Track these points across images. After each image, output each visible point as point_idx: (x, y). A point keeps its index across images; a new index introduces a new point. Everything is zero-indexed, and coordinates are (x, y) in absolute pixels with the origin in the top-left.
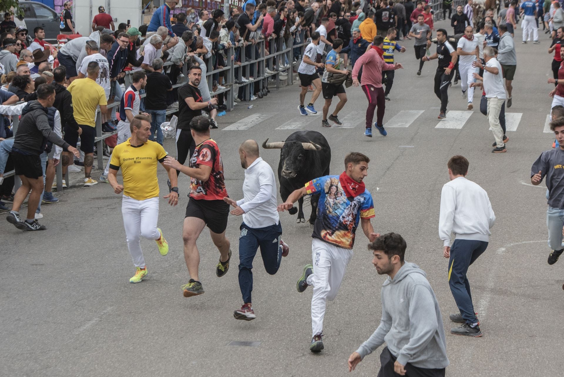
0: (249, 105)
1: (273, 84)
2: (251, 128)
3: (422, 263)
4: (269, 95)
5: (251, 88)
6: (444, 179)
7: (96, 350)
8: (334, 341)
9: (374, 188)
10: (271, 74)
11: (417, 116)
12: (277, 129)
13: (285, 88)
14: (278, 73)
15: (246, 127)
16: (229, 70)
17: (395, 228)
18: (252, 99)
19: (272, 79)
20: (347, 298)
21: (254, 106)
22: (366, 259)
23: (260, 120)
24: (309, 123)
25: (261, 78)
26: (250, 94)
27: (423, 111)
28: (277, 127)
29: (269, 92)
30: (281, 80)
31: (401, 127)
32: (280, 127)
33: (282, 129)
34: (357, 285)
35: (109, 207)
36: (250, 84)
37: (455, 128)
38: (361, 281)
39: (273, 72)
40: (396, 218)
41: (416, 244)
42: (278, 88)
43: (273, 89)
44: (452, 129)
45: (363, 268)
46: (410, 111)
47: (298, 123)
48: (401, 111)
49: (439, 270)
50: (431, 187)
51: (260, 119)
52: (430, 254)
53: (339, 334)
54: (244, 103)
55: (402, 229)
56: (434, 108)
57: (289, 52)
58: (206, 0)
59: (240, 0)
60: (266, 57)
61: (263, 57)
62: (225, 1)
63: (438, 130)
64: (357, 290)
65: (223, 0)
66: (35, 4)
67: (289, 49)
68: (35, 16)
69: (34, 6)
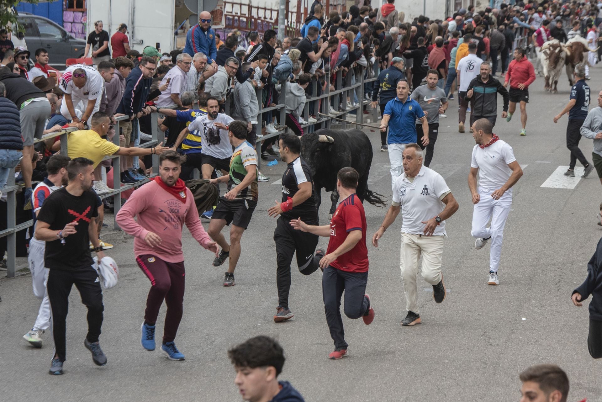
1: (338, 127)
3: (521, 357)
6: (551, 252)
9: (462, 260)
10: (336, 114)
14: (344, 114)
17: (488, 311)
19: (337, 120)
20: (425, 399)
22: (451, 350)
24: (381, 177)
25: (324, 119)
27: (527, 165)
30: (348, 123)
34: (438, 383)
35: (127, 278)
36: (309, 126)
37: (565, 188)
38: (444, 378)
39: (338, 113)
40: (489, 299)
41: (514, 332)
44: (562, 189)
45: (447, 361)
50: (533, 261)
52: (531, 346)
55: (497, 314)
56: (539, 162)
57: (359, 87)
58: (256, 20)
59: (298, 21)
60: (331, 94)
61: (327, 93)
62: (280, 21)
63: (545, 189)
64: (439, 389)
65: (277, 21)
66: (39, 20)
67: (359, 84)
68: (38, 34)
69: (37, 21)
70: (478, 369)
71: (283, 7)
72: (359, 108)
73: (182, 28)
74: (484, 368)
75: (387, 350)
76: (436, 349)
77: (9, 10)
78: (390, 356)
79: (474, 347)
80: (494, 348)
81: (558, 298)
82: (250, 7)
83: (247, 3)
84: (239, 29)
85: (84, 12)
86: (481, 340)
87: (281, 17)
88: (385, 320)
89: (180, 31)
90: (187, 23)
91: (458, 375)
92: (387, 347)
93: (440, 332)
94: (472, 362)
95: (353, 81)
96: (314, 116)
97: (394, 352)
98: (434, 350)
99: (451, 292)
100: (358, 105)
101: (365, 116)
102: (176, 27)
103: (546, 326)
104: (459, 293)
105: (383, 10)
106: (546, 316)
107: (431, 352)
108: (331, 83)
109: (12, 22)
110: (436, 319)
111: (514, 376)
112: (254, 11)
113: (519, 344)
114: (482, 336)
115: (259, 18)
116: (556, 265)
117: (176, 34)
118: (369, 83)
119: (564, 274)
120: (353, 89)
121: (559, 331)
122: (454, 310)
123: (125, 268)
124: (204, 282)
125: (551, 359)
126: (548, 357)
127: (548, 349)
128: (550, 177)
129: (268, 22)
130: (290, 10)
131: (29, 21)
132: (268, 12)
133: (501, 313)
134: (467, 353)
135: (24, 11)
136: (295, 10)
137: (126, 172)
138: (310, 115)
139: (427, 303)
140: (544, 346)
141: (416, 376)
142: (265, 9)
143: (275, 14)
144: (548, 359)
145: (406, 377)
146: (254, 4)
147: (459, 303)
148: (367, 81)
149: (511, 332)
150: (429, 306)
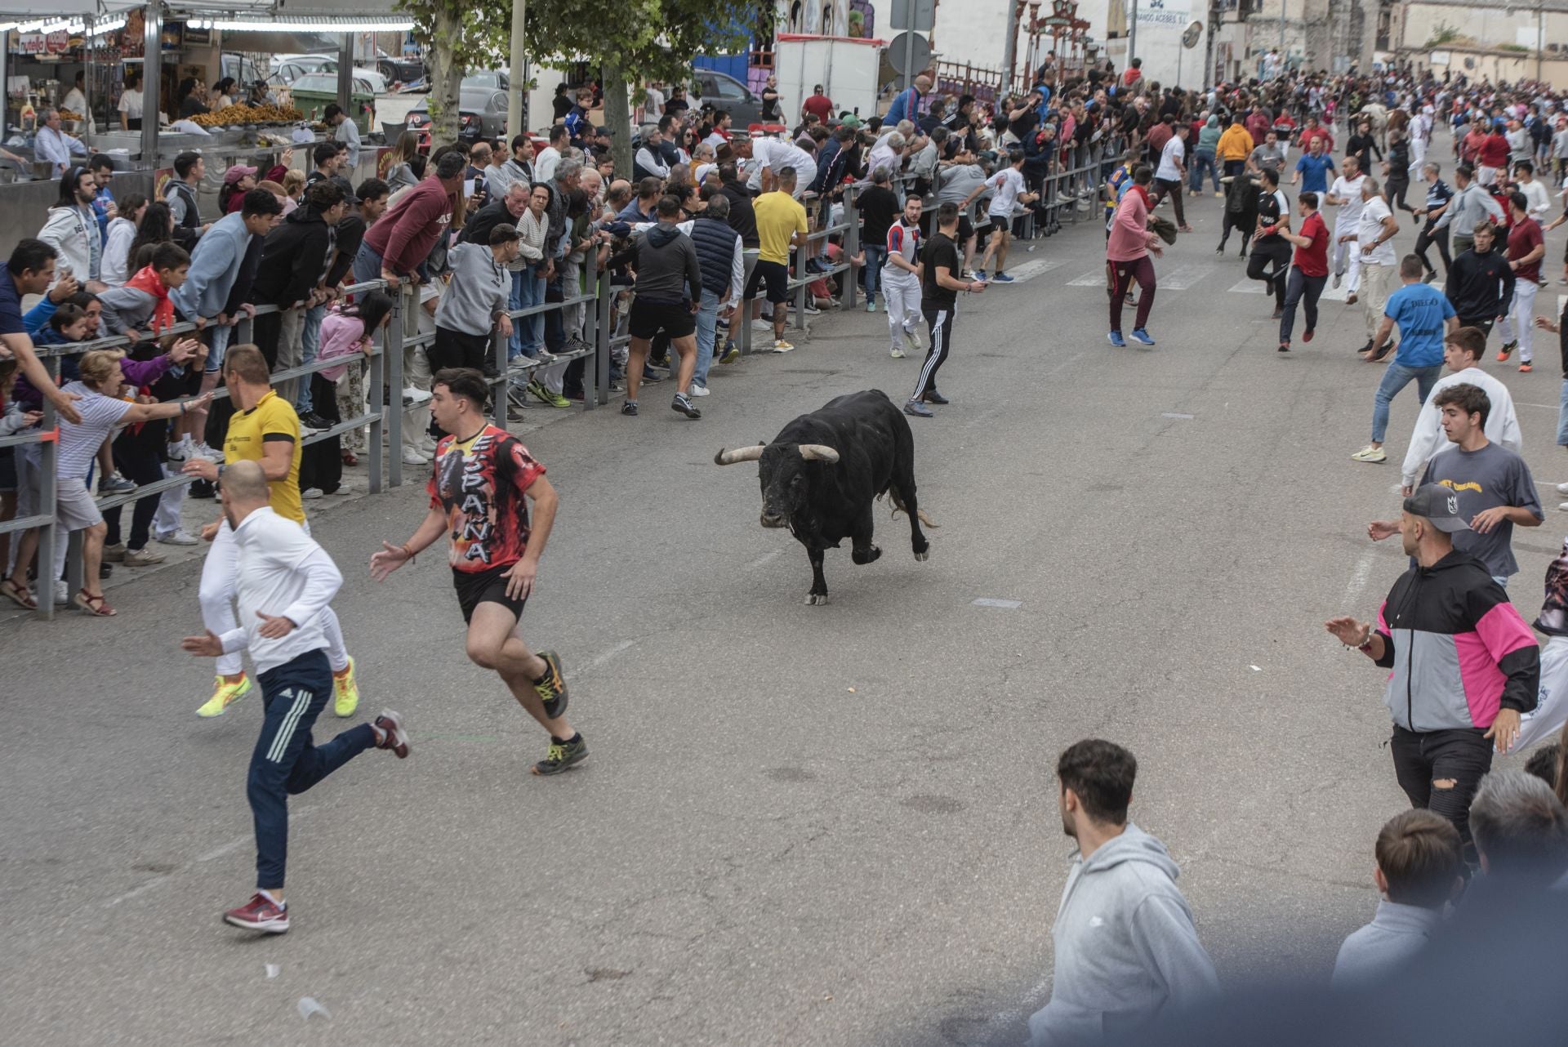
0: (1029, 246)
1: (1068, 216)
3: (1274, 499)
4: (1060, 231)
5: (1034, 220)
8: (1132, 608)
9: (1209, 381)
10: (1066, 200)
12: (1069, 284)
13: (1083, 224)
14: (1075, 201)
17: (1238, 443)
19: (1067, 208)
20: (1157, 544)
21: (1036, 247)
22: (1190, 487)
23: (1044, 269)
26: (1032, 229)
28: (1069, 282)
29: (1060, 227)
30: (1079, 211)
31: (1256, 293)
32: (1073, 281)
34: (1173, 526)
38: (1180, 521)
39: (1068, 198)
40: (1239, 430)
42: (1074, 222)
43: (1067, 224)
45: (1184, 501)
49: (1300, 511)
50: (1296, 385)
51: (1043, 267)
52: (1287, 486)
53: (1141, 598)
54: (1023, 242)
57: (1094, 169)
58: (975, 84)
59: (1026, 87)
60: (1059, 175)
61: (1055, 174)
62: (1003, 86)
64: (1174, 534)
65: (1000, 86)
66: (719, 76)
67: (1095, 165)
68: (717, 94)
69: (717, 79)
70: (1222, 512)
71: (1008, 69)
73: (886, 91)
74: (1230, 510)
75: (1114, 485)
76: (1173, 486)
77: (685, 64)
78: (1116, 492)
79: (1218, 486)
80: (1242, 488)
81: (1323, 430)
82: (969, 69)
83: (966, 63)
84: (955, 94)
85: (772, 69)
86: (1227, 477)
87: (1005, 81)
88: (1113, 449)
89: (883, 95)
90: (892, 86)
91: (1197, 517)
92: (1114, 482)
93: (1178, 466)
94: (1215, 503)
95: (1088, 160)
97: (1121, 487)
98: (1169, 487)
99: (1194, 418)
100: (1093, 190)
102: (879, 90)
103: (1307, 464)
104: (1204, 421)
105: (1126, 76)
106: (1307, 451)
107: (1166, 489)
108: (1061, 161)
109: (688, 78)
110: (1174, 450)
111: (1265, 522)
112: (973, 74)
113: (1273, 483)
114: (1229, 472)
115: (979, 82)
116: (1322, 393)
117: (879, 98)
118: (1107, 164)
120: (1086, 172)
122: (1196, 441)
125: (1311, 503)
126: (1307, 500)
127: (1308, 490)
129: (990, 88)
130: (1017, 73)
131: (706, 78)
132: (990, 76)
134: (1209, 492)
135: (702, 66)
136: (1023, 74)
137: (812, 260)
139: (1164, 430)
140: (1303, 487)
141: (1146, 517)
142: (987, 72)
143: (998, 78)
144: (1307, 503)
145: (1135, 517)
146: (973, 65)
147: (1203, 431)
148: (1105, 161)
150: (1167, 434)
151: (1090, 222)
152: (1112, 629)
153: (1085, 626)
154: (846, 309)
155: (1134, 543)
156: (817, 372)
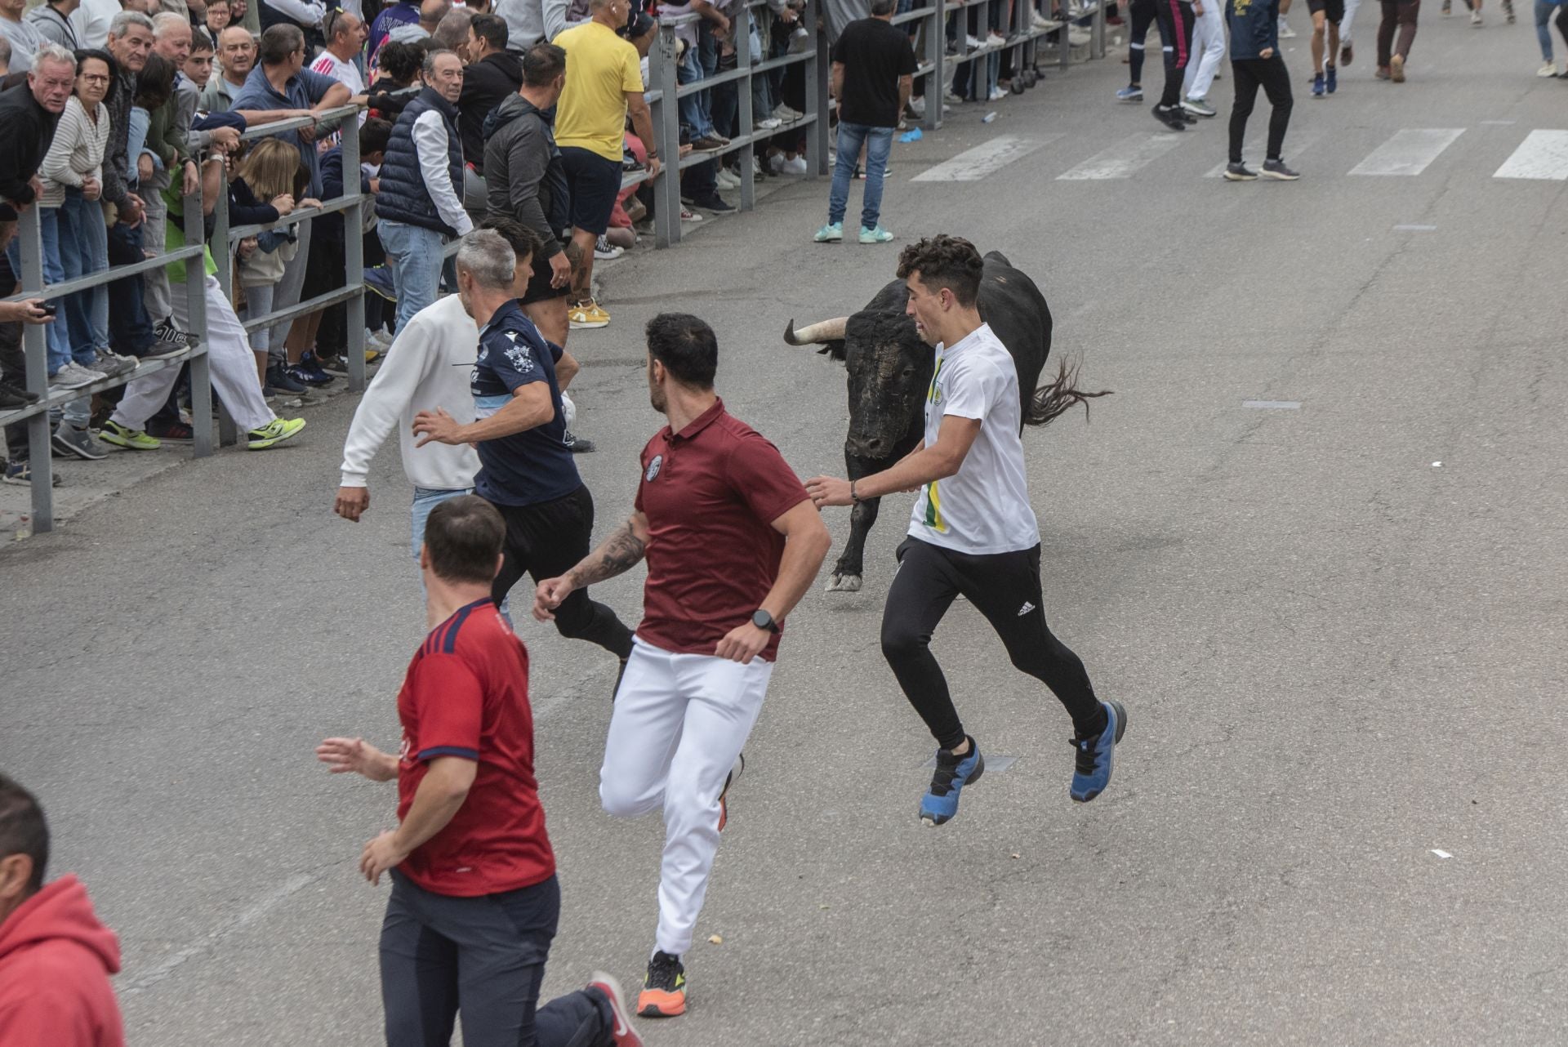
0: (986, 113)
1: (1052, 54)
2: (992, 174)
3: (1455, 547)
4: (1039, 84)
5: (992, 67)
6: (1518, 317)
7: (567, 778)
8: (1213, 758)
9: (1324, 339)
10: (1047, 27)
11: (1445, 145)
12: (1061, 177)
13: (1082, 67)
14: (1065, 28)
15: (977, 171)
16: (932, 15)
17: (1383, 448)
18: (993, 96)
19: (1049, 41)
20: (1250, 640)
21: (999, 114)
22: (1303, 533)
23: (1016, 154)
24: (1147, 161)
25: (1021, 39)
26: (989, 82)
27: (1462, 130)
28: (1061, 173)
29: (1041, 77)
30: (1072, 45)
31: (1399, 173)
32: (1069, 172)
33: (1075, 177)
34: (1277, 605)
35: (603, 388)
36: (989, 55)
37: (1547, 177)
38: (1289, 595)
39: (1051, 23)
40: (1384, 422)
41: (1441, 493)
42: (1064, 65)
43: (1052, 69)
44: (1541, 181)
45: (1294, 558)
46: (1425, 131)
47: (1117, 162)
48: (1401, 131)
49: (1503, 564)
50: (1480, 338)
51: (1013, 151)
52: (1477, 521)
53: (1229, 739)
54: (973, 107)
55: (1402, 453)
56: (1490, 122)
63: (1502, 182)
64: (1279, 618)
70: (1363, 574)
72: (1096, 12)
74: (1377, 571)
75: (1164, 537)
76: (1272, 532)
78: (1171, 550)
79: (1354, 527)
80: (1396, 528)
81: (1535, 415)
86: (1368, 510)
88: (1159, 472)
91: (1319, 587)
92: (1165, 530)
93: (1279, 495)
94: (1350, 558)
96: (997, 31)
97: (1180, 541)
98: (1266, 535)
99: (1302, 407)
100: (1093, 6)
101: (1109, 29)
103: (1509, 478)
104: (1320, 411)
106: (1508, 455)
107: (1260, 538)
110: (1270, 467)
111: (1442, 587)
113: (1450, 516)
114: (1370, 501)
116: (1529, 346)
119: (1546, 365)
121: (1538, 487)
122: (1309, 448)
123: (598, 369)
124: (768, 396)
125: (1521, 549)
126: (1515, 543)
127: (1515, 526)
128: (1515, 155)
133: (1411, 452)
134: (1338, 539)
138: (989, 30)
139: (1250, 432)
140: (1505, 520)
141: (1228, 592)
144: (1513, 549)
145: (1208, 592)
147: (1320, 430)
149: (1434, 491)
150: (1255, 439)
151: (1093, 65)
152: (1181, 799)
153: (1131, 795)
154: (662, 245)
155: (1210, 640)
156: (616, 363)
